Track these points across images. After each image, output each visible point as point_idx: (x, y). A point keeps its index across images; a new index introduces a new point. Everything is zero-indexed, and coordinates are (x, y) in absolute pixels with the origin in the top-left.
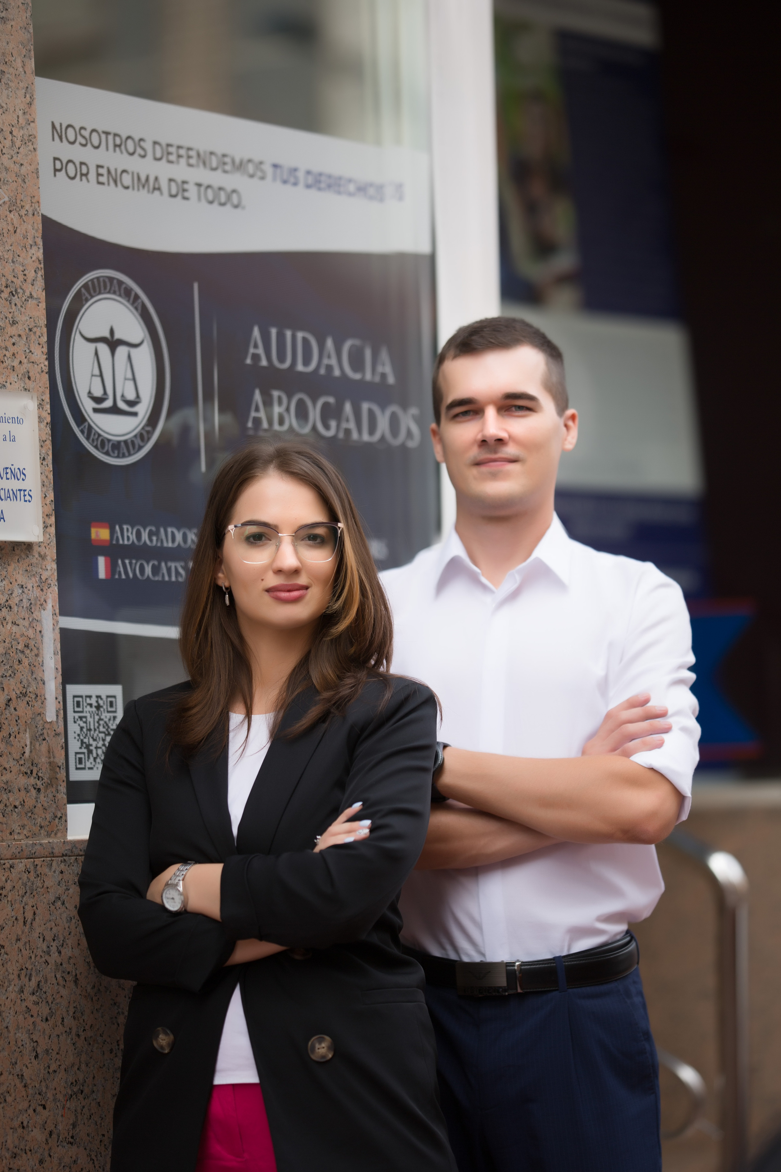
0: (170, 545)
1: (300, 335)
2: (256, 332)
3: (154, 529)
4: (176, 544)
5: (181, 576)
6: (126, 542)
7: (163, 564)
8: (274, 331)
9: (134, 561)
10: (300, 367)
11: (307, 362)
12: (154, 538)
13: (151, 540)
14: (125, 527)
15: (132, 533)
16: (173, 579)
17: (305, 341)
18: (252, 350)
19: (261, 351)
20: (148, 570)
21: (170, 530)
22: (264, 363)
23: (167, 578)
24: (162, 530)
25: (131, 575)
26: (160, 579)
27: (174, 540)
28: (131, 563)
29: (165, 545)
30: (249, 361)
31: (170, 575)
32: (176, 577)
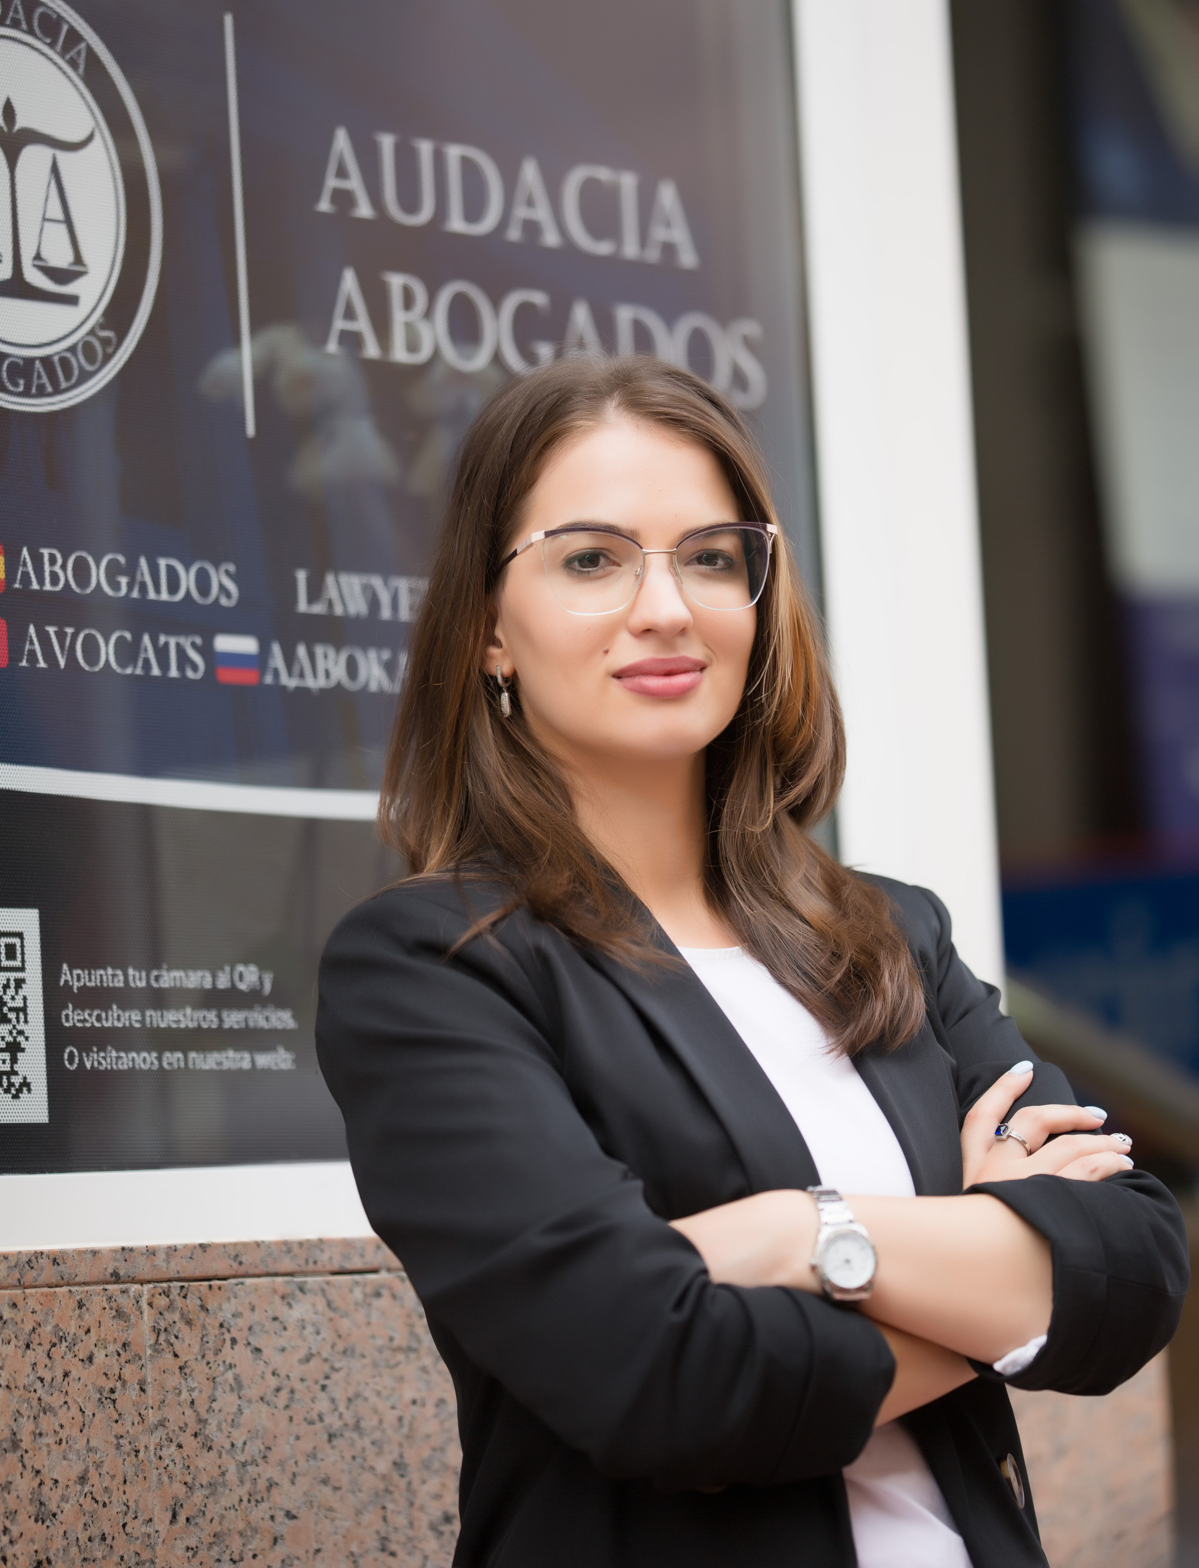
0: (165, 596)
1: (454, 152)
2: (342, 141)
3: (122, 559)
4: (180, 596)
5: (195, 668)
6: (48, 587)
7: (146, 639)
8: (387, 142)
9: (70, 631)
10: (457, 224)
11: (473, 212)
12: (124, 581)
13: (116, 586)
14: (46, 552)
15: (64, 567)
16: (174, 673)
17: (469, 167)
18: (332, 182)
19: (355, 183)
20: (107, 652)
21: (163, 563)
22: (364, 210)
23: (156, 671)
24: (143, 562)
25: (62, 662)
26: (139, 671)
27: (174, 587)
28: (61, 636)
29: (152, 595)
30: (325, 205)
31: (164, 664)
32: (181, 668)
